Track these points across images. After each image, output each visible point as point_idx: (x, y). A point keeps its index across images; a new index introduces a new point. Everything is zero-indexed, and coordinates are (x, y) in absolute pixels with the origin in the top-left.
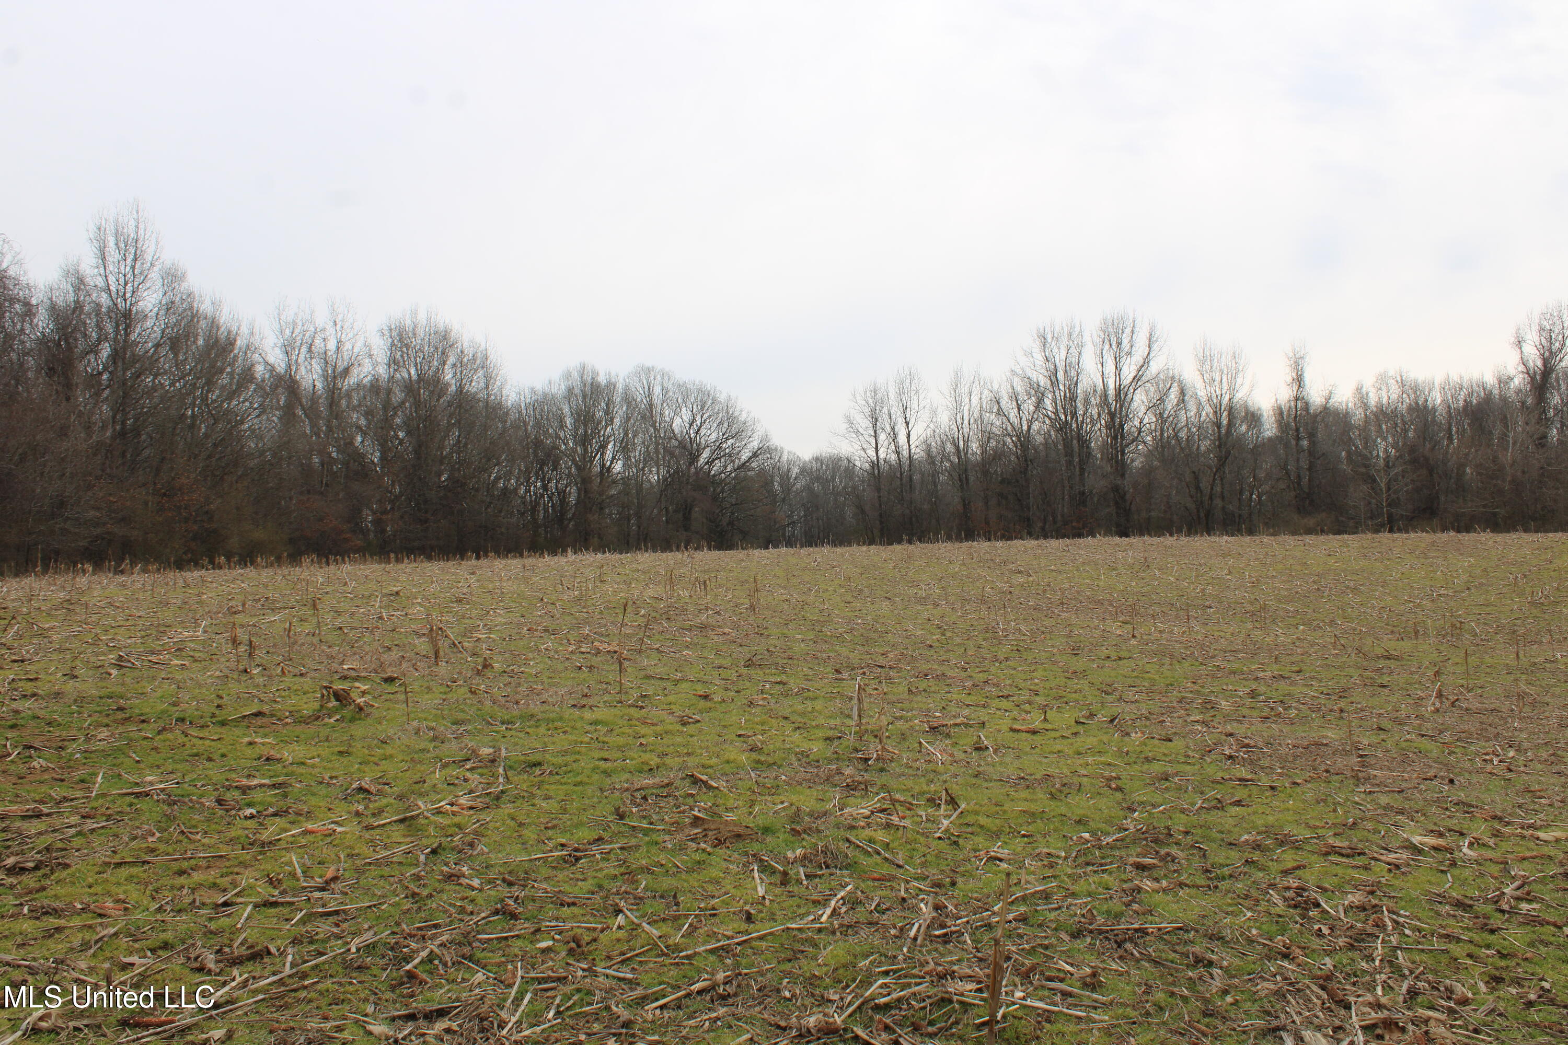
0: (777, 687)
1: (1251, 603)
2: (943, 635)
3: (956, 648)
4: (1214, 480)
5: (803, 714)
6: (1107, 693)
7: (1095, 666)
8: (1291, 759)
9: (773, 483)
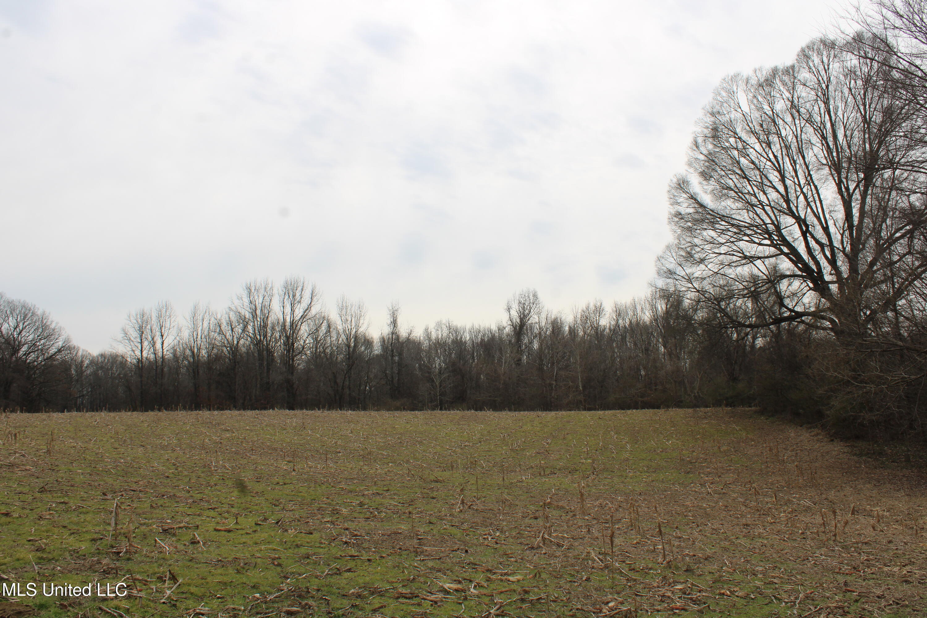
0: (61, 506)
1: (363, 450)
2: (177, 469)
3: (184, 478)
4: (345, 378)
5: (78, 524)
6: (276, 505)
7: (270, 488)
8: (380, 542)
9: (70, 369)
